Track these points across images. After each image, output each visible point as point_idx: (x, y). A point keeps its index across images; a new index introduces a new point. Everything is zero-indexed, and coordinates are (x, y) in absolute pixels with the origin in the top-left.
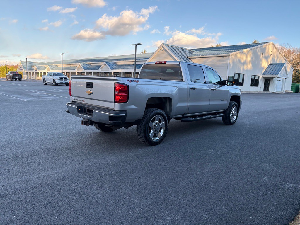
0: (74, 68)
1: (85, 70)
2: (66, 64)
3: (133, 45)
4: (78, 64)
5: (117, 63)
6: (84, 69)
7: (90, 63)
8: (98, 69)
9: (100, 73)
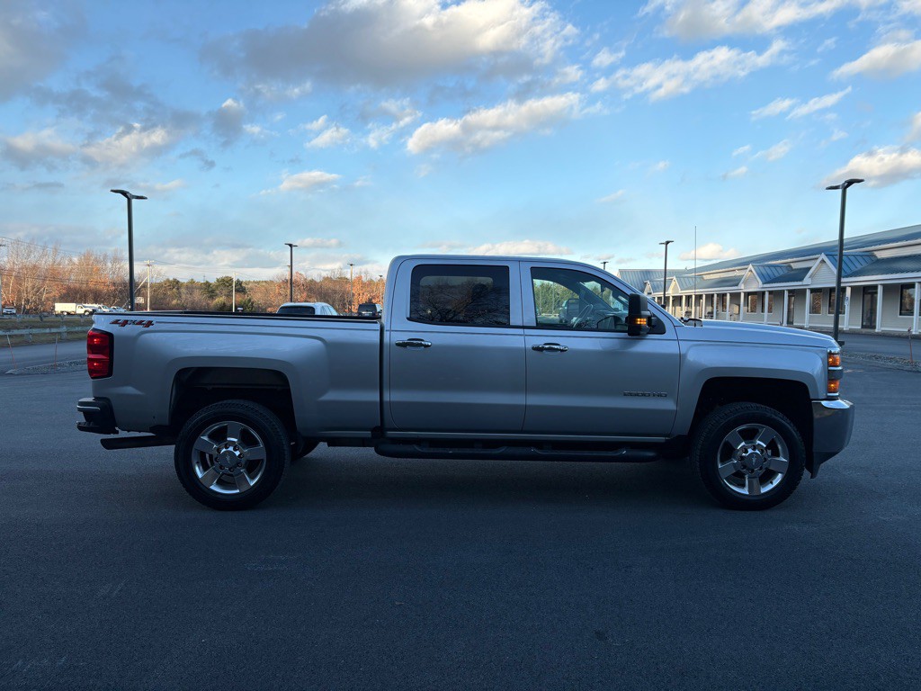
0: (735, 280)
1: (765, 286)
2: (724, 270)
3: (836, 188)
4: (746, 267)
5: (875, 253)
6: (761, 283)
7: (789, 260)
8: (801, 280)
9: (808, 292)
